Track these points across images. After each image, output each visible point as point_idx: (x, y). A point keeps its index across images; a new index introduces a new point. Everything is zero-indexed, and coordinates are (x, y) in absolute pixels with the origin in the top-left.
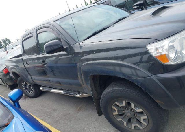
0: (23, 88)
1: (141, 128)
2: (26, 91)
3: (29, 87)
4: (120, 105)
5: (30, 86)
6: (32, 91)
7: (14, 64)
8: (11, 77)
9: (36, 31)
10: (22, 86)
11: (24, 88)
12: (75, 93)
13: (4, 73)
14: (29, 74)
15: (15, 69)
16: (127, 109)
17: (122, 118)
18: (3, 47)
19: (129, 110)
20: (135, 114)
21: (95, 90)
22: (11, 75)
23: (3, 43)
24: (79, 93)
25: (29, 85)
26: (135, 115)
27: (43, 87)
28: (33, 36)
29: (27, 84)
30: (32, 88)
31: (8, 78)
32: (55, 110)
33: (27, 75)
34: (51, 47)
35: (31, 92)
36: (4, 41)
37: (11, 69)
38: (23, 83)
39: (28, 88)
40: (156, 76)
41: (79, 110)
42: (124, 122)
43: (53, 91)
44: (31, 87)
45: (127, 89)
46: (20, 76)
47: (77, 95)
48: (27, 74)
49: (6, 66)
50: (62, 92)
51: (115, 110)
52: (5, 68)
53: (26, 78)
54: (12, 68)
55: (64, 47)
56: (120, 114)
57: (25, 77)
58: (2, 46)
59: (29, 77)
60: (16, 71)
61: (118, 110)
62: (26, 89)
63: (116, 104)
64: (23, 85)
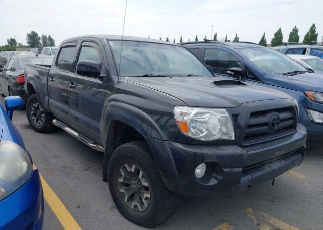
0: (32, 111)
1: (141, 210)
2: (33, 117)
3: (40, 114)
4: (129, 170)
5: (43, 112)
6: (42, 121)
7: (37, 74)
8: (24, 90)
9: (83, 42)
10: (32, 108)
11: (32, 113)
12: (91, 141)
13: (18, 80)
14: (48, 95)
15: (34, 80)
16: (135, 178)
17: (125, 190)
18: (38, 47)
19: (137, 181)
20: (141, 189)
21: (113, 143)
22: (25, 87)
23: (41, 42)
24: (95, 143)
25: (42, 110)
26: (141, 191)
27: (58, 119)
28: (75, 47)
29: (40, 107)
30: (43, 117)
31: (19, 91)
32: (56, 157)
33: (45, 95)
34: (89, 68)
35: (39, 122)
36: (44, 38)
37: (28, 79)
38: (36, 104)
39: (38, 114)
40: (170, 143)
41: (87, 169)
42: (125, 196)
43: (67, 129)
44: (43, 115)
45: (141, 151)
46: (35, 93)
47: (91, 144)
48: (47, 93)
49: (25, 72)
50: (76, 134)
51: (122, 176)
52: (23, 74)
53: (42, 99)
54: (31, 78)
55: (102, 75)
56: (125, 182)
57: (42, 96)
58: (38, 45)
59: (47, 98)
60: (35, 84)
61: (125, 176)
62: (35, 115)
63: (125, 167)
64: (33, 106)
